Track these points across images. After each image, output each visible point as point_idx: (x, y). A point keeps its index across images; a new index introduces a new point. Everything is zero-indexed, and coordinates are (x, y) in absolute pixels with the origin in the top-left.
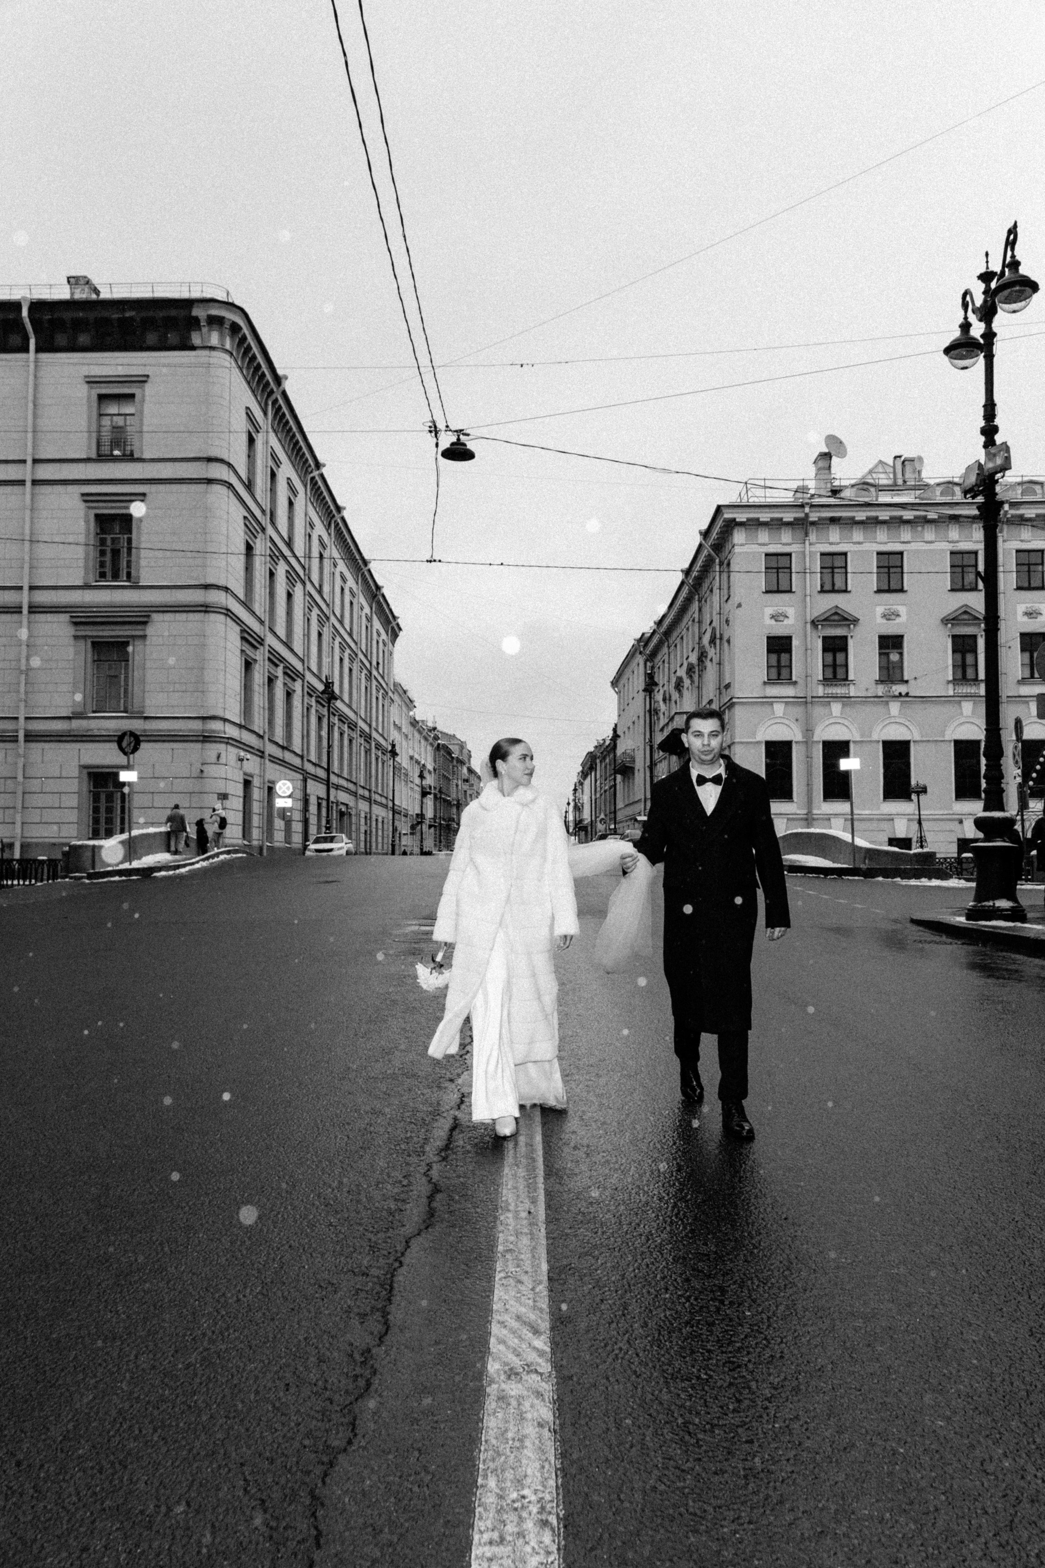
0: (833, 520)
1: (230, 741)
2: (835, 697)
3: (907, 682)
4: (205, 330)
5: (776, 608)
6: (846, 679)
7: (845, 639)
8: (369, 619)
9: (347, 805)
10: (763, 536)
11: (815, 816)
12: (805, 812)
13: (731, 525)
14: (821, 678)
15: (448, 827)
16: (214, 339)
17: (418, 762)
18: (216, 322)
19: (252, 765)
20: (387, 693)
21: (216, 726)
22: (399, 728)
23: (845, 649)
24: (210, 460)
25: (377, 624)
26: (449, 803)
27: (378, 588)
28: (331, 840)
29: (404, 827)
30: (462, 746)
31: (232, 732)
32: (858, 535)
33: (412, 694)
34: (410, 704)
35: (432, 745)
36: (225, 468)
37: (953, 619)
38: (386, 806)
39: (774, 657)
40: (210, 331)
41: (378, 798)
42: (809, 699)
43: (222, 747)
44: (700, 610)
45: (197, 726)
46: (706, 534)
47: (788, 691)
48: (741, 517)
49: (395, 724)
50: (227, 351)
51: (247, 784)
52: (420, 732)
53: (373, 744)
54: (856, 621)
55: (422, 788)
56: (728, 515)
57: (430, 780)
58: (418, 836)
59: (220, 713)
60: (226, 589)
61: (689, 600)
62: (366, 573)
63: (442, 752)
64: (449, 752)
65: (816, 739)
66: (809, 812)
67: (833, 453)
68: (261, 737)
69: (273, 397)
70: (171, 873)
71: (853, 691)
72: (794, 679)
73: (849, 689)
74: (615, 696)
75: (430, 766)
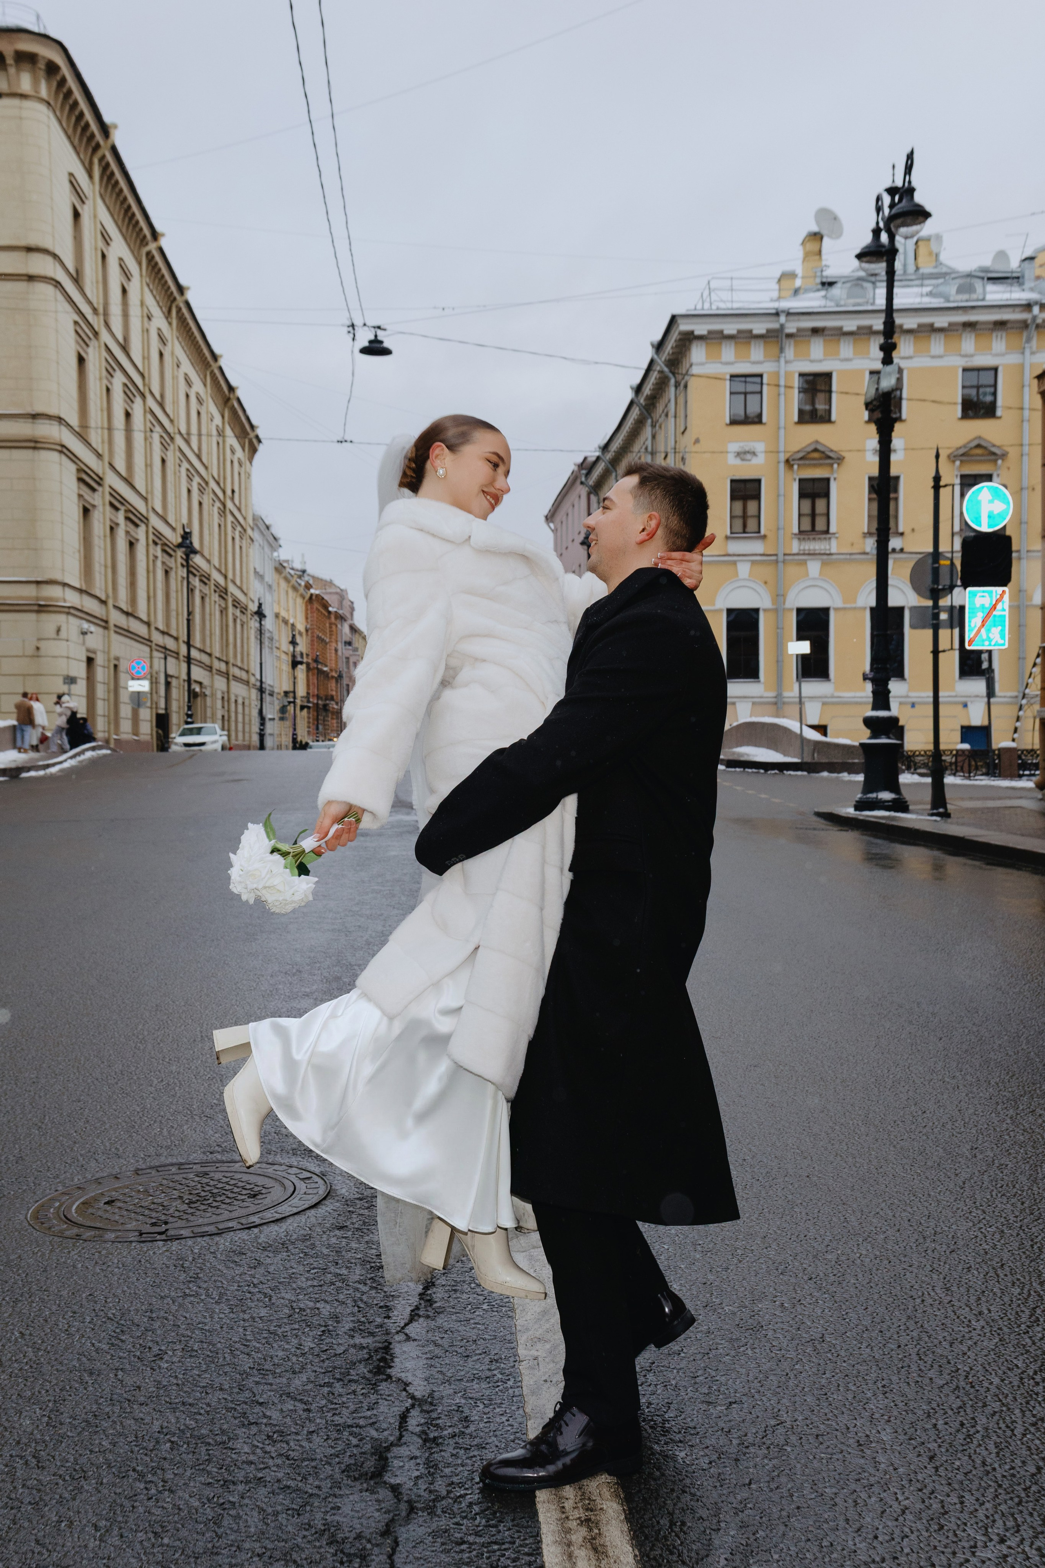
0: (815, 331)
1: (72, 611)
2: (812, 554)
3: (902, 534)
4: (12, 70)
5: (742, 444)
6: (827, 532)
7: (826, 482)
8: (221, 433)
9: (200, 683)
10: (728, 352)
11: (786, 700)
12: (773, 694)
13: (688, 338)
14: (796, 530)
15: (325, 707)
16: (25, 82)
17: (286, 622)
18: (26, 59)
19: (96, 639)
20: (245, 530)
21: (54, 592)
22: (260, 576)
23: (826, 495)
24: (29, 249)
25: (231, 440)
26: (326, 675)
27: (231, 389)
28: (199, 731)
30: (342, 595)
31: (72, 599)
32: (846, 348)
33: (275, 530)
34: (274, 542)
35: (303, 597)
36: (49, 259)
37: (963, 455)
38: (247, 683)
39: (739, 505)
40: (18, 70)
41: (237, 672)
42: (781, 558)
43: (61, 619)
44: (654, 437)
45: (30, 592)
46: (659, 347)
47: (756, 547)
48: (700, 329)
49: (256, 572)
50: (42, 100)
51: (90, 661)
52: (287, 580)
53: (230, 600)
54: (840, 460)
55: (294, 656)
56: (684, 326)
57: (302, 646)
58: (288, 723)
59: (58, 577)
60: (60, 420)
61: (640, 424)
62: (217, 372)
63: (316, 605)
64: (325, 605)
65: (788, 605)
66: (779, 696)
67: (824, 232)
68: (104, 602)
69: (99, 154)
70: (41, 773)
71: (834, 546)
72: (763, 532)
73: (830, 544)
74: (551, 535)
75: (301, 626)
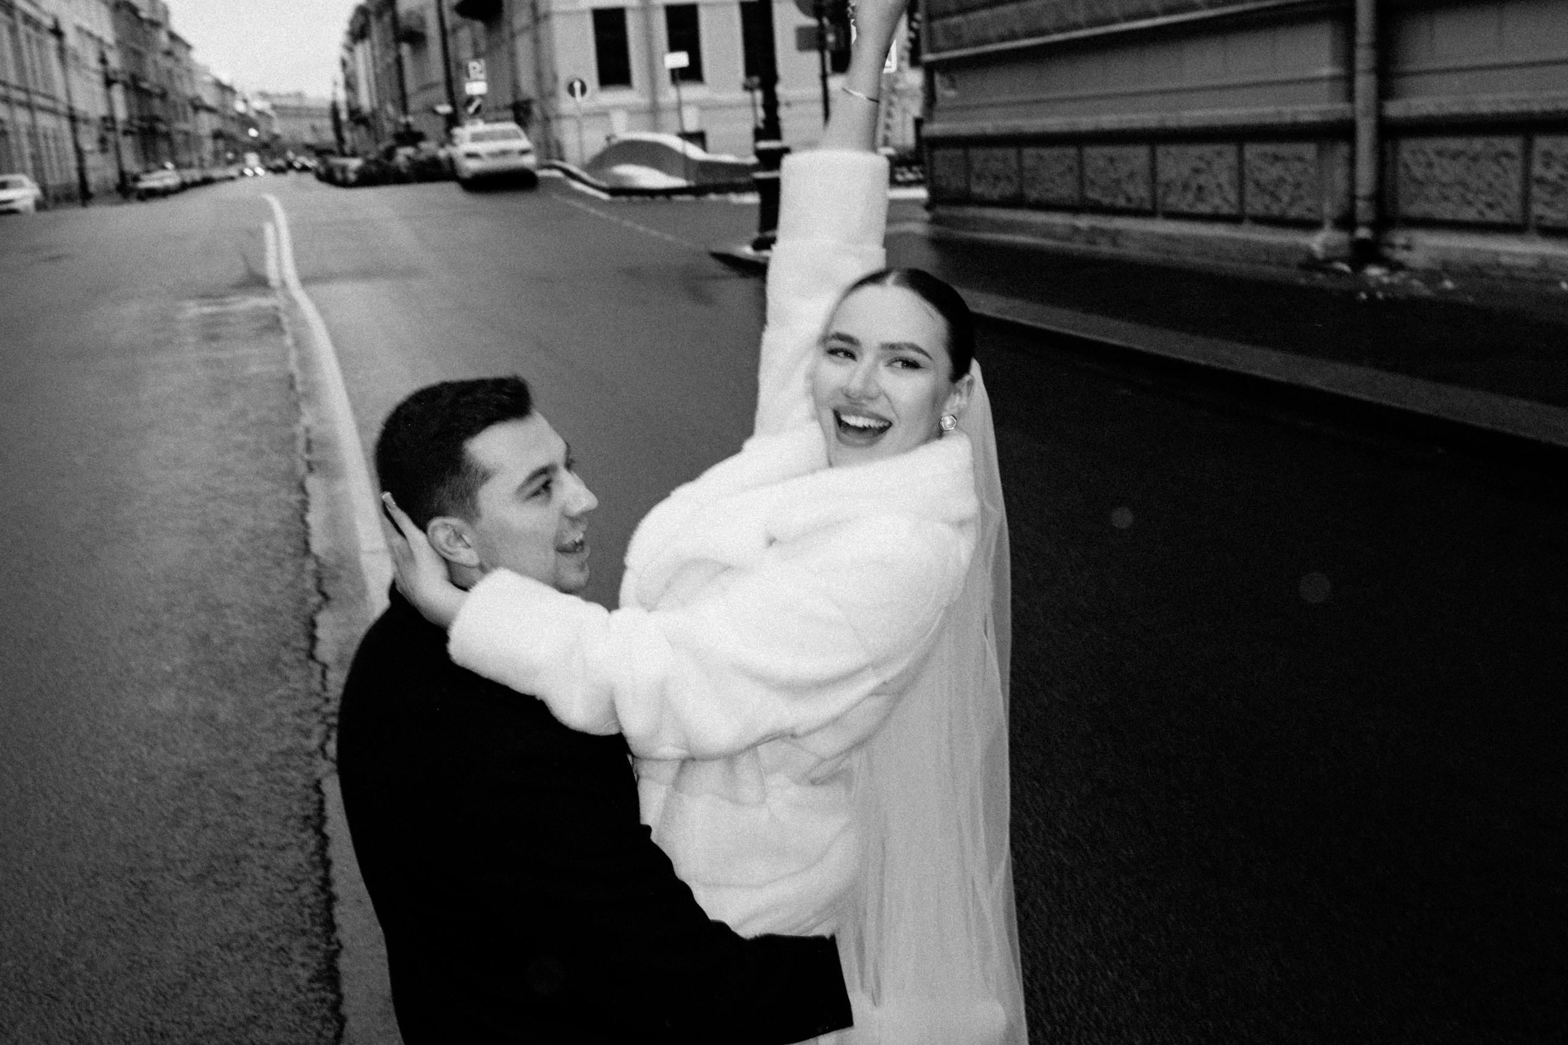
12: (649, 101)
17: (90, 35)
26: (148, 94)
29: (89, 144)
38: (54, 112)
41: (40, 101)
55: (106, 75)
57: (115, 61)
58: (111, 155)
63: (124, 12)
65: (656, 2)
66: (654, 102)
75: (109, 37)
